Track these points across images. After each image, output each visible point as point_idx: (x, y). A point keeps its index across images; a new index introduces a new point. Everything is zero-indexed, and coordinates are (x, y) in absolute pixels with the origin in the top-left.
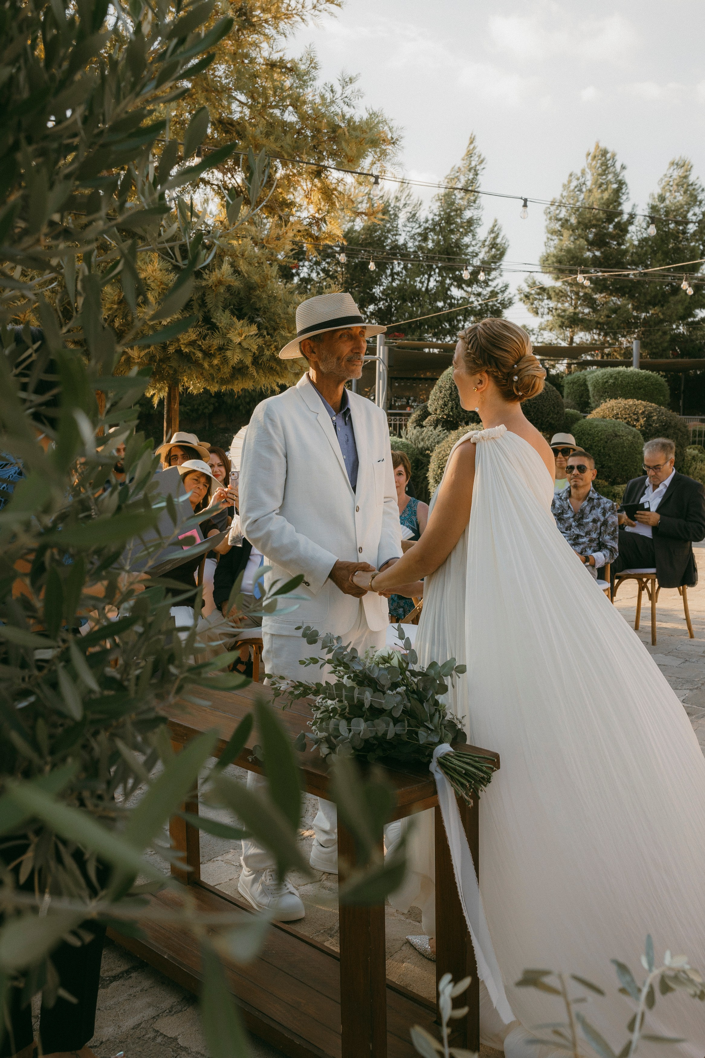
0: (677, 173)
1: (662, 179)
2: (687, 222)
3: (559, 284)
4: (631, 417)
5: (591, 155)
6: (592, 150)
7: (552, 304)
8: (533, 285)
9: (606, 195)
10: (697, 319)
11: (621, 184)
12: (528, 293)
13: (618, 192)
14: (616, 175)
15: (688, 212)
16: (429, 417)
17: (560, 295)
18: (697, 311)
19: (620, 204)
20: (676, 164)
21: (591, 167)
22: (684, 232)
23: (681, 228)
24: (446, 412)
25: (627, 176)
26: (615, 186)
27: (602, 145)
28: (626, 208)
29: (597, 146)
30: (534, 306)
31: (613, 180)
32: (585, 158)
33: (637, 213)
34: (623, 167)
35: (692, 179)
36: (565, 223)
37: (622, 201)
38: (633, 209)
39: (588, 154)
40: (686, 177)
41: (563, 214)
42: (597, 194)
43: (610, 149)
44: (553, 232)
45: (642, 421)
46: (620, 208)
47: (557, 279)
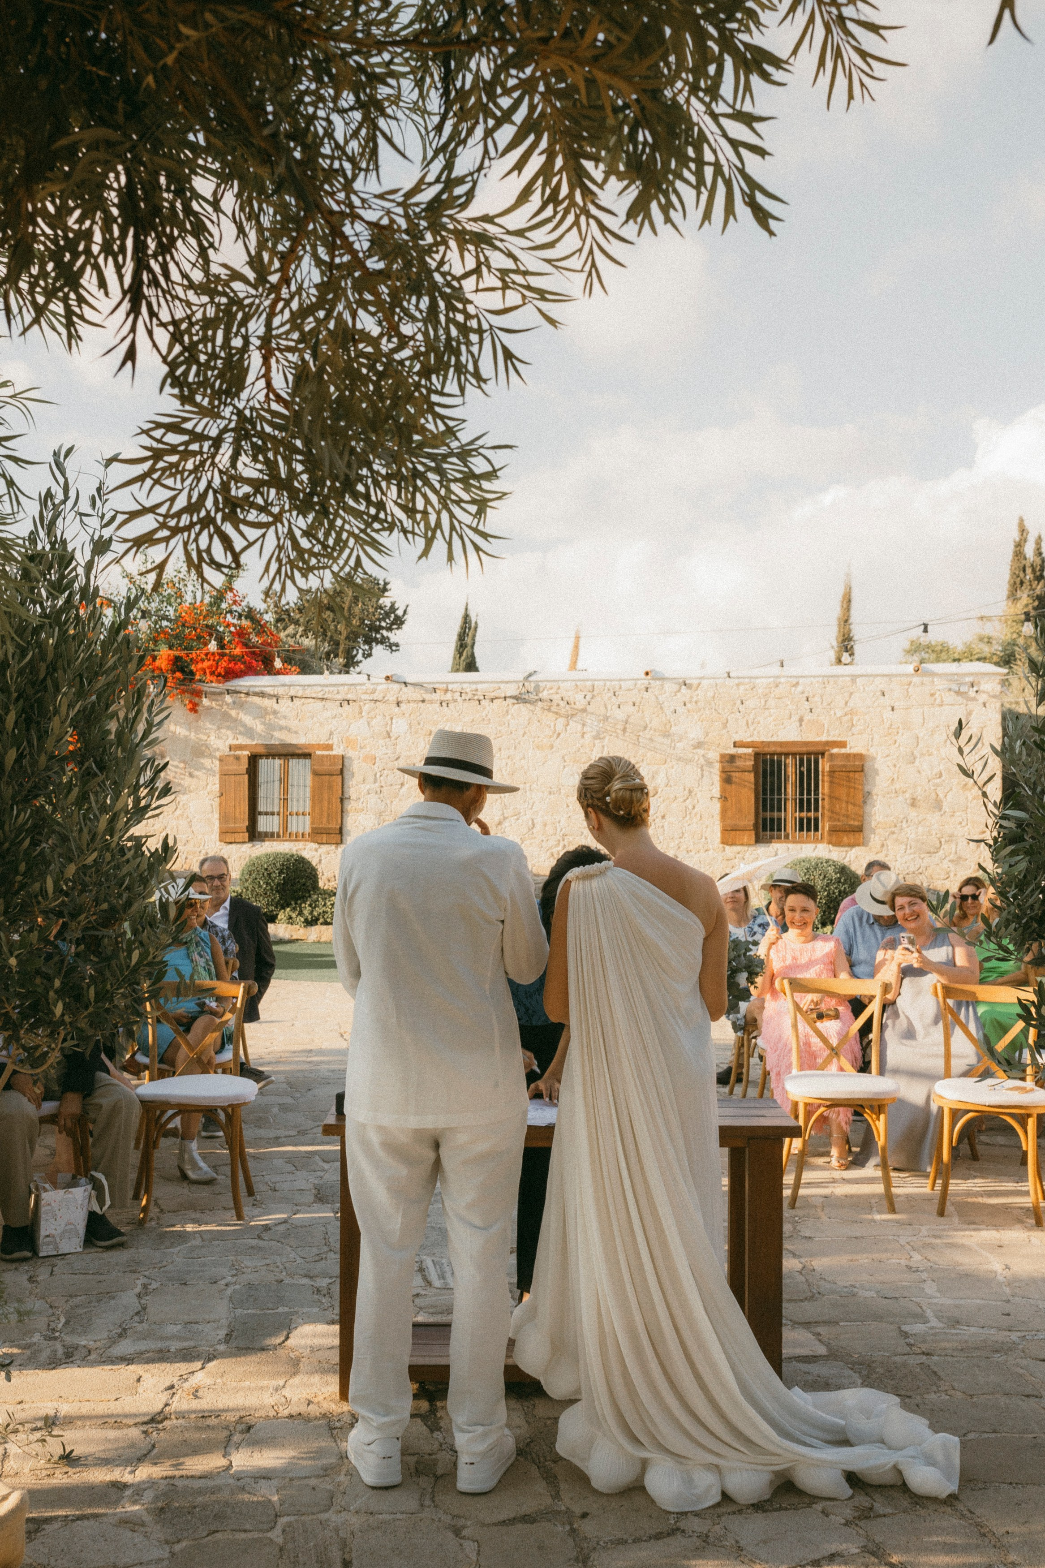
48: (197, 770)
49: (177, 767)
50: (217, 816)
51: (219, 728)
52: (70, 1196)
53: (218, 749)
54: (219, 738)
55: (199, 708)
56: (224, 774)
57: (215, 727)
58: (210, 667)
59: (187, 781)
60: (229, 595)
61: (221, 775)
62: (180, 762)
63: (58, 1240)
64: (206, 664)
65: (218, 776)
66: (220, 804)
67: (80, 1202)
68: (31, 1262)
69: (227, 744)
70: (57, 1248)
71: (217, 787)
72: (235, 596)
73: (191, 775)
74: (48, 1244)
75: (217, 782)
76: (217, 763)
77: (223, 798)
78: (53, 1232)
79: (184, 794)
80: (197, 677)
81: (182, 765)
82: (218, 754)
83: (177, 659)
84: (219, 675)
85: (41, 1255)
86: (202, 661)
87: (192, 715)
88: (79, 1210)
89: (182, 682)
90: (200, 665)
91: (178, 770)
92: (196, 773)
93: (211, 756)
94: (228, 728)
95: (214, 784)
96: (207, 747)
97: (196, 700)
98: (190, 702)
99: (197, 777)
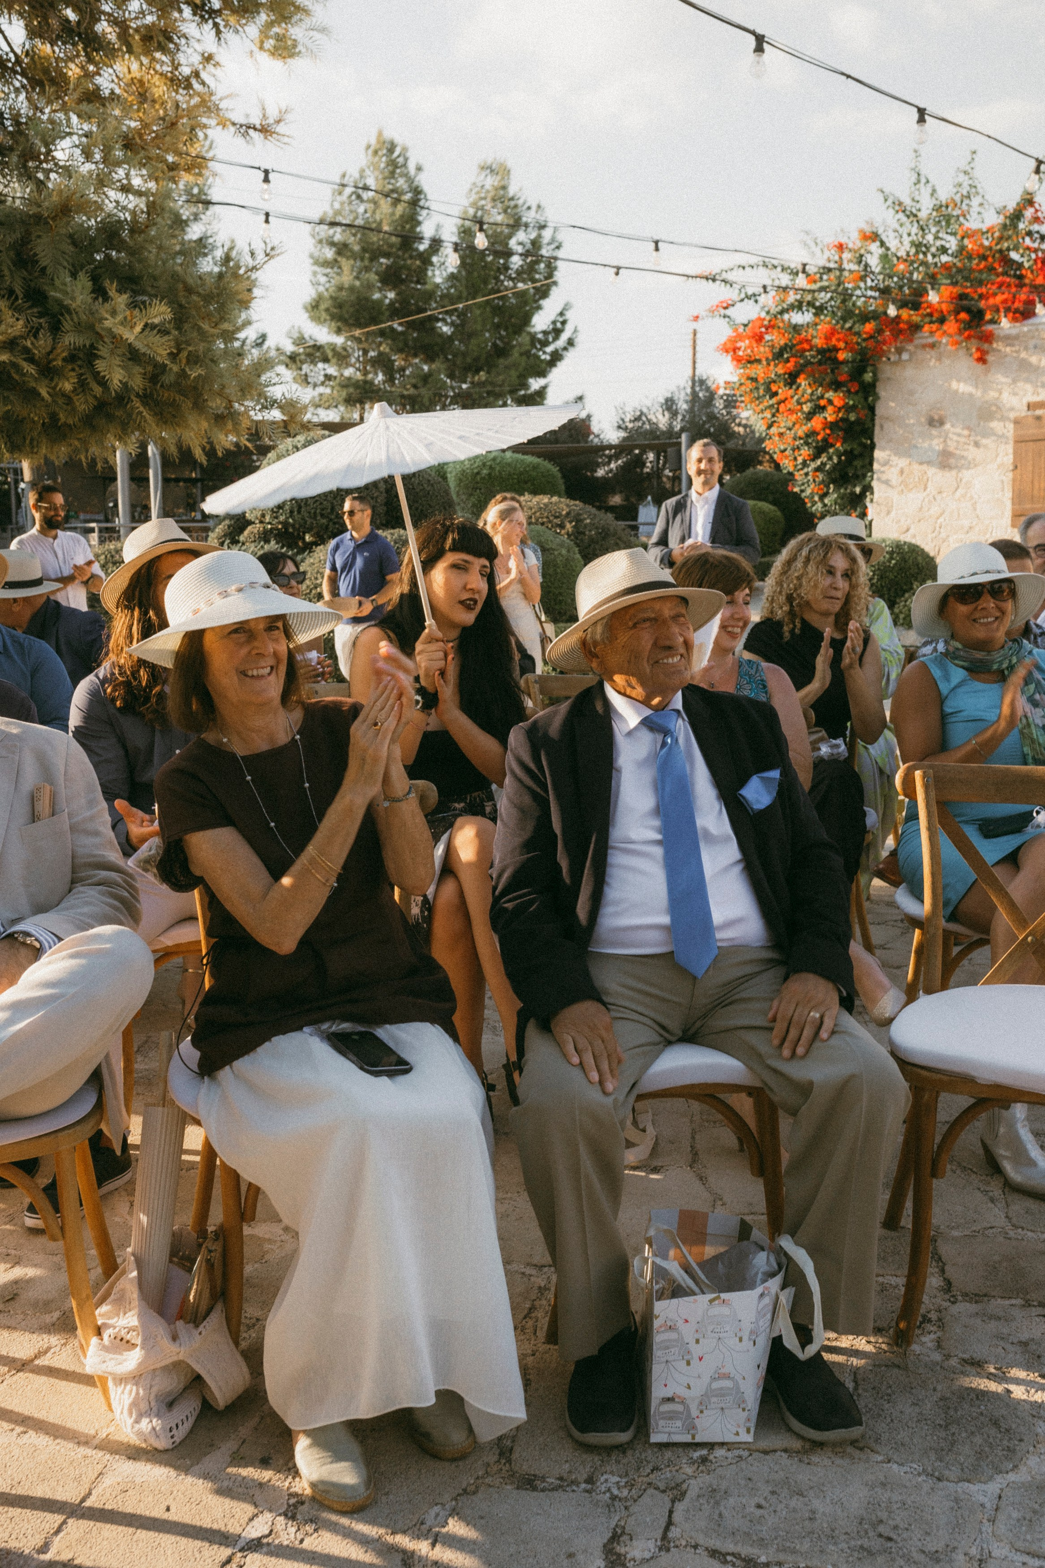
0: (490, 182)
1: (471, 190)
2: (509, 254)
3: (339, 340)
4: (550, 522)
5: (372, 148)
6: (373, 141)
7: (332, 370)
8: (300, 340)
9: (400, 209)
10: (529, 392)
11: (417, 192)
12: (292, 353)
13: (414, 203)
14: (410, 180)
15: (510, 236)
16: (249, 528)
17: (341, 357)
18: (531, 381)
19: (419, 223)
20: (489, 169)
21: (375, 166)
22: (507, 268)
23: (502, 261)
24: (282, 518)
25: (424, 181)
26: (408, 197)
27: (388, 134)
28: (427, 229)
29: (380, 134)
30: (303, 372)
31: (405, 187)
32: (363, 151)
33: (443, 238)
34: (419, 169)
35: (512, 191)
36: (342, 249)
37: (420, 218)
38: (437, 230)
39: (368, 147)
40: (504, 188)
41: (338, 235)
42: (385, 205)
43: (398, 140)
44: (326, 264)
45: (569, 527)
46: (418, 229)
47: (338, 331)
48: (984, 436)
49: (959, 435)
50: (1009, 494)
51: (1014, 381)
52: (725, 1310)
53: (1012, 409)
54: (1015, 394)
55: (990, 358)
56: (1019, 441)
57: (1009, 380)
58: (1005, 301)
59: (972, 453)
60: (1029, 213)
61: (1016, 442)
62: (963, 429)
63: (694, 1412)
64: (999, 298)
65: (1011, 442)
66: (1014, 480)
67: (747, 1326)
68: (630, 1458)
69: (1025, 402)
70: (692, 1428)
71: (1009, 459)
72: (1037, 211)
73: (977, 444)
74: (672, 1416)
75: (1011, 451)
76: (1011, 426)
77: (1018, 471)
78: (682, 1392)
79: (968, 468)
80: (988, 317)
81: (966, 432)
82: (1012, 415)
83: (962, 297)
84: (1016, 311)
85: (655, 1438)
86: (994, 295)
87: (980, 367)
88: (747, 1344)
89: (968, 325)
90: (991, 301)
91: (963, 440)
92: (984, 441)
93: (1003, 419)
94: (1027, 380)
95: (1006, 454)
96: (998, 408)
97: (986, 346)
98: (978, 349)
99: (986, 446)
